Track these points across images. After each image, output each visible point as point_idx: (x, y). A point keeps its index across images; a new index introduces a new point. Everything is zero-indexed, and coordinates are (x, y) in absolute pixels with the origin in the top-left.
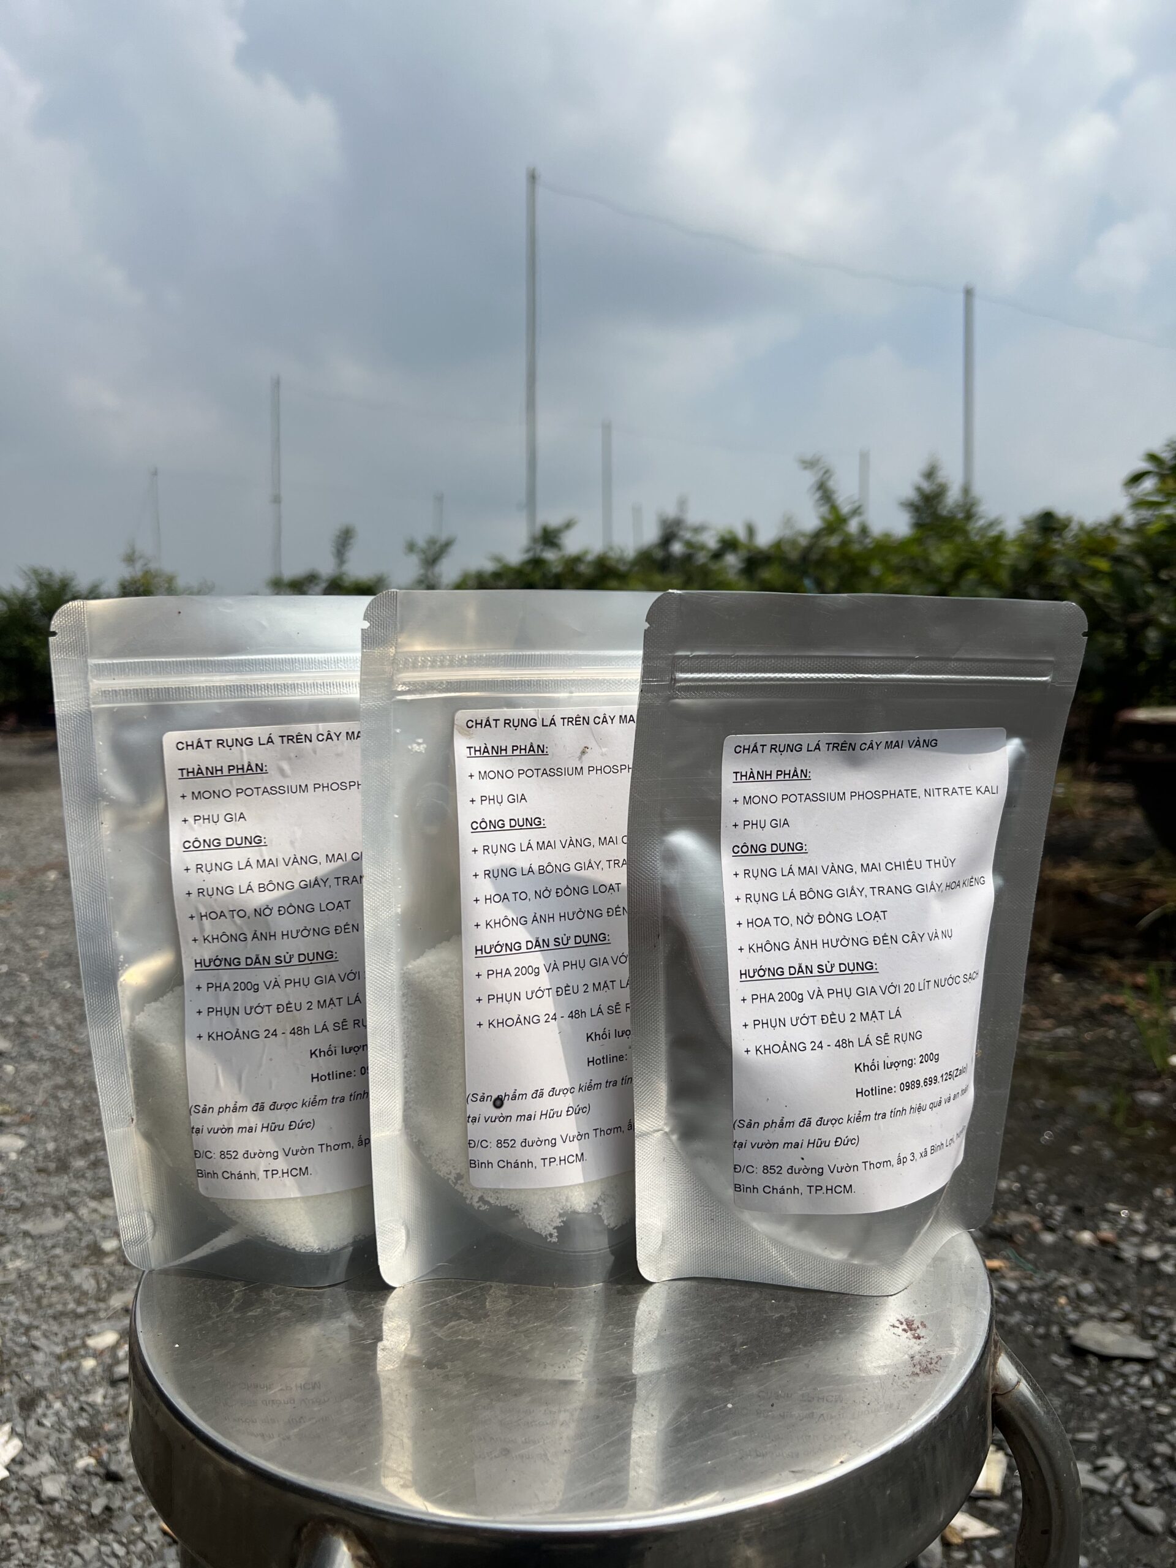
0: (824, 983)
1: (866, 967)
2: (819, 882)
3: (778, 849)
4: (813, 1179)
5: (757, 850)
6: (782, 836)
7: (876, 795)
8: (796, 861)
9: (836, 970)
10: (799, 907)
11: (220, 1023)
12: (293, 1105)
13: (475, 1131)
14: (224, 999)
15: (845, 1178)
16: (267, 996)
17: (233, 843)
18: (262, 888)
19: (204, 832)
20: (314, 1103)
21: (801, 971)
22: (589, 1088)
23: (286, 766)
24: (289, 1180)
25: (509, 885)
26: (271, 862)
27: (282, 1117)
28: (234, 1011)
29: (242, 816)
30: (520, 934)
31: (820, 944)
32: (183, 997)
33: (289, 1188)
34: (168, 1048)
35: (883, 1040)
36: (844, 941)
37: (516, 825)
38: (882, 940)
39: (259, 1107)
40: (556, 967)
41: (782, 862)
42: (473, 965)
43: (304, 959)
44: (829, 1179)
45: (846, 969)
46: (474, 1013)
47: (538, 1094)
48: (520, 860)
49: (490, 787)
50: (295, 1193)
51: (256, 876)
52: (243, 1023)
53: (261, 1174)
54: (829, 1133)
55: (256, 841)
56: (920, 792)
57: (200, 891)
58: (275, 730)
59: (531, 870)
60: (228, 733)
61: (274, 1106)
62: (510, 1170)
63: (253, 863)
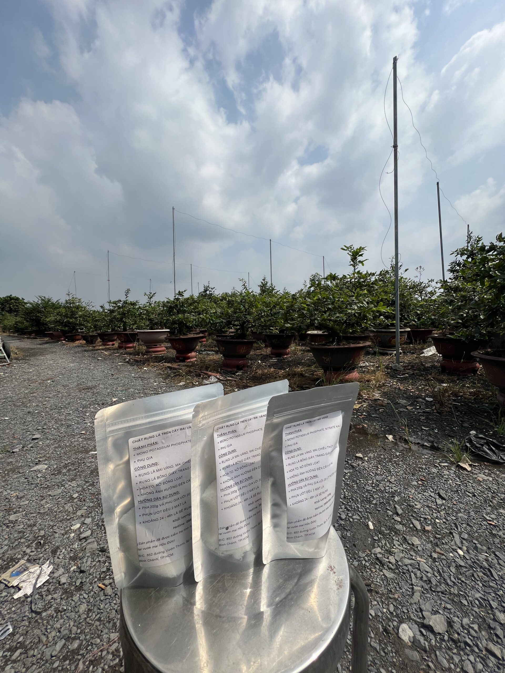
0: (307, 482)
1: (316, 476)
2: (304, 457)
3: (295, 450)
4: (306, 533)
5: (291, 452)
6: (296, 447)
7: (316, 432)
8: (299, 452)
9: (309, 479)
10: (300, 464)
11: (147, 518)
12: (168, 537)
13: (221, 537)
14: (147, 511)
15: (313, 531)
16: (160, 508)
17: (149, 466)
18: (158, 478)
19: (141, 464)
20: (174, 535)
21: (301, 480)
22: (249, 518)
23: (164, 441)
24: (168, 558)
25: (228, 470)
26: (160, 470)
27: (165, 541)
28: (151, 514)
29: (151, 457)
30: (232, 482)
31: (305, 472)
32: (134, 511)
33: (168, 560)
34: (130, 527)
35: (320, 494)
36: (310, 471)
37: (230, 453)
38: (319, 469)
39: (159, 540)
40: (241, 489)
41: (295, 454)
42: (220, 494)
43: (171, 495)
44: (310, 532)
45: (311, 478)
46: (220, 506)
47: (237, 524)
48: (231, 463)
49: (223, 445)
50: (170, 561)
51: (156, 474)
52: (153, 517)
53: (160, 558)
54: (309, 521)
55: (156, 464)
56: (325, 429)
57: (140, 482)
58: (160, 432)
59: (234, 464)
60: (147, 436)
61: (163, 538)
62: (230, 545)
63: (155, 471)
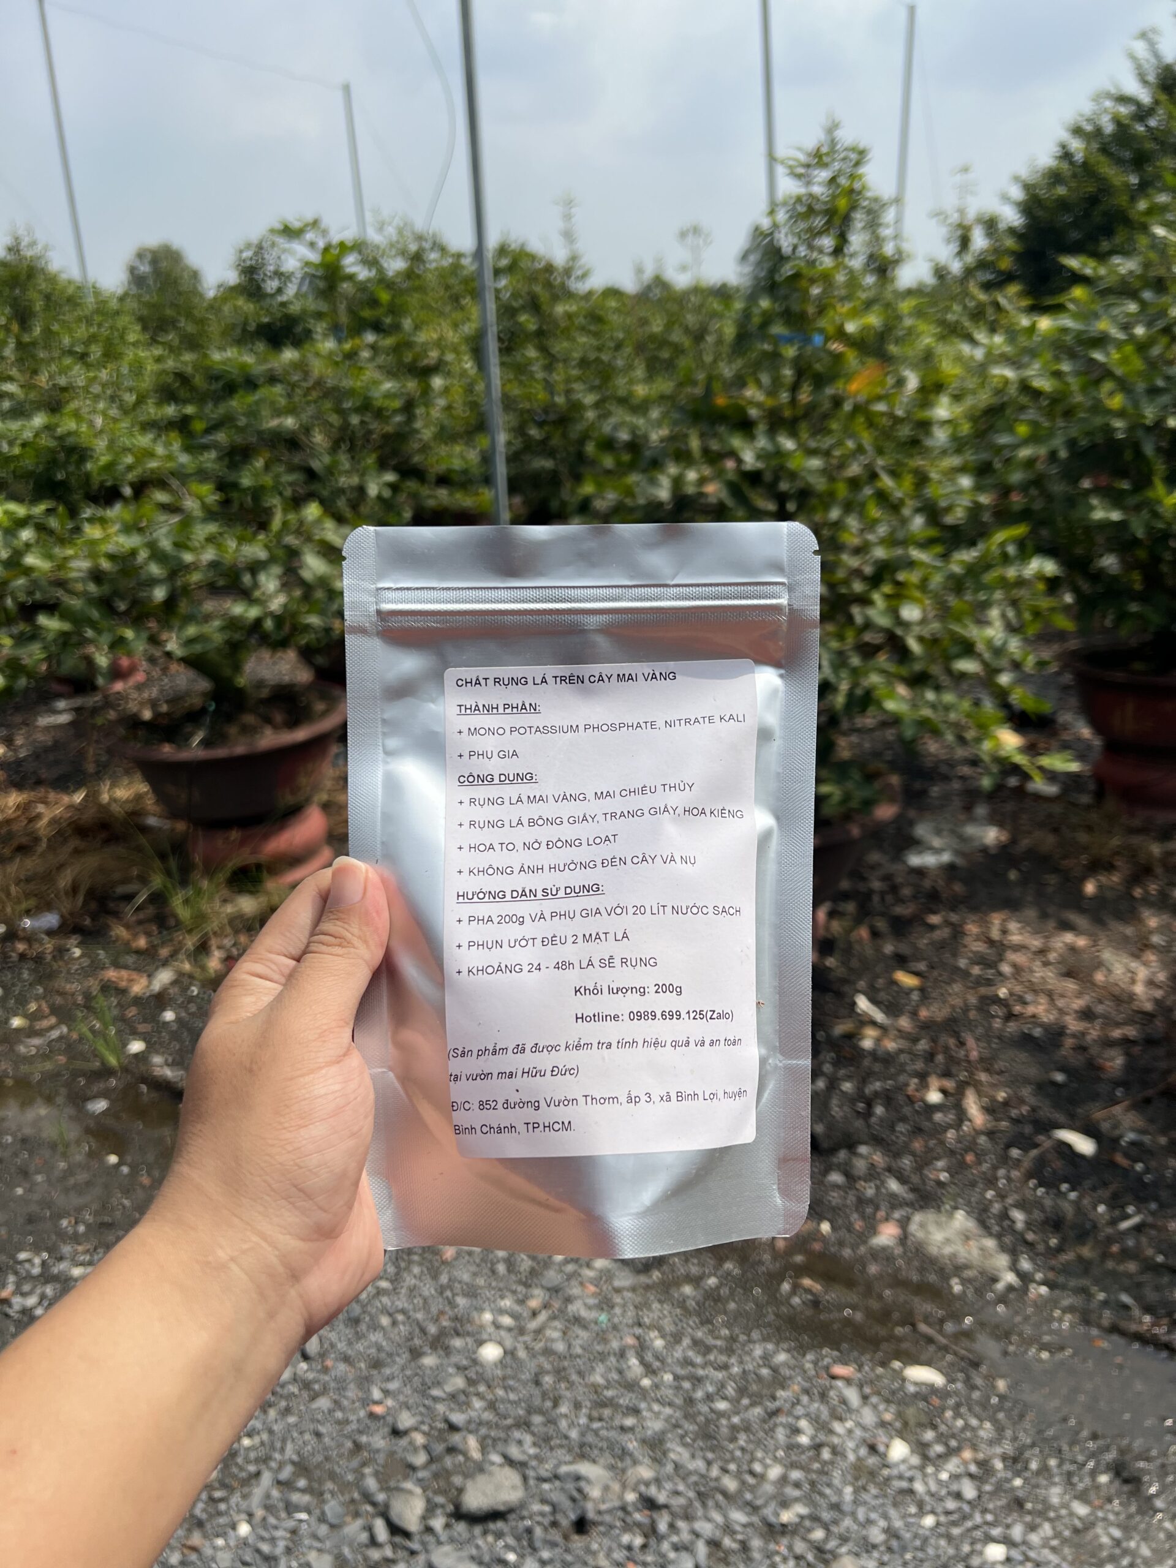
0: (548, 906)
1: (592, 889)
2: (548, 810)
3: (505, 779)
4: (529, 1114)
5: (484, 779)
6: (512, 767)
7: (612, 727)
8: (526, 790)
9: (561, 894)
10: (528, 834)
15: (563, 1114)
21: (523, 894)
31: (546, 868)
35: (608, 963)
36: (571, 866)
38: (610, 862)
41: (510, 791)
44: (546, 1115)
45: (571, 892)
54: (545, 1061)
56: (660, 723)
